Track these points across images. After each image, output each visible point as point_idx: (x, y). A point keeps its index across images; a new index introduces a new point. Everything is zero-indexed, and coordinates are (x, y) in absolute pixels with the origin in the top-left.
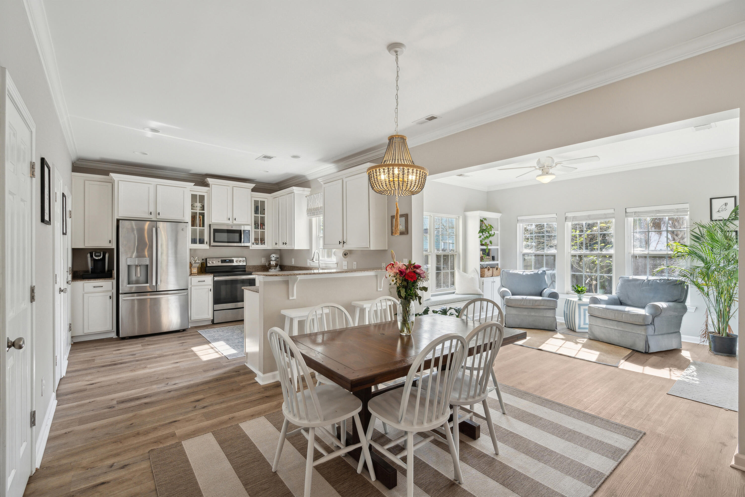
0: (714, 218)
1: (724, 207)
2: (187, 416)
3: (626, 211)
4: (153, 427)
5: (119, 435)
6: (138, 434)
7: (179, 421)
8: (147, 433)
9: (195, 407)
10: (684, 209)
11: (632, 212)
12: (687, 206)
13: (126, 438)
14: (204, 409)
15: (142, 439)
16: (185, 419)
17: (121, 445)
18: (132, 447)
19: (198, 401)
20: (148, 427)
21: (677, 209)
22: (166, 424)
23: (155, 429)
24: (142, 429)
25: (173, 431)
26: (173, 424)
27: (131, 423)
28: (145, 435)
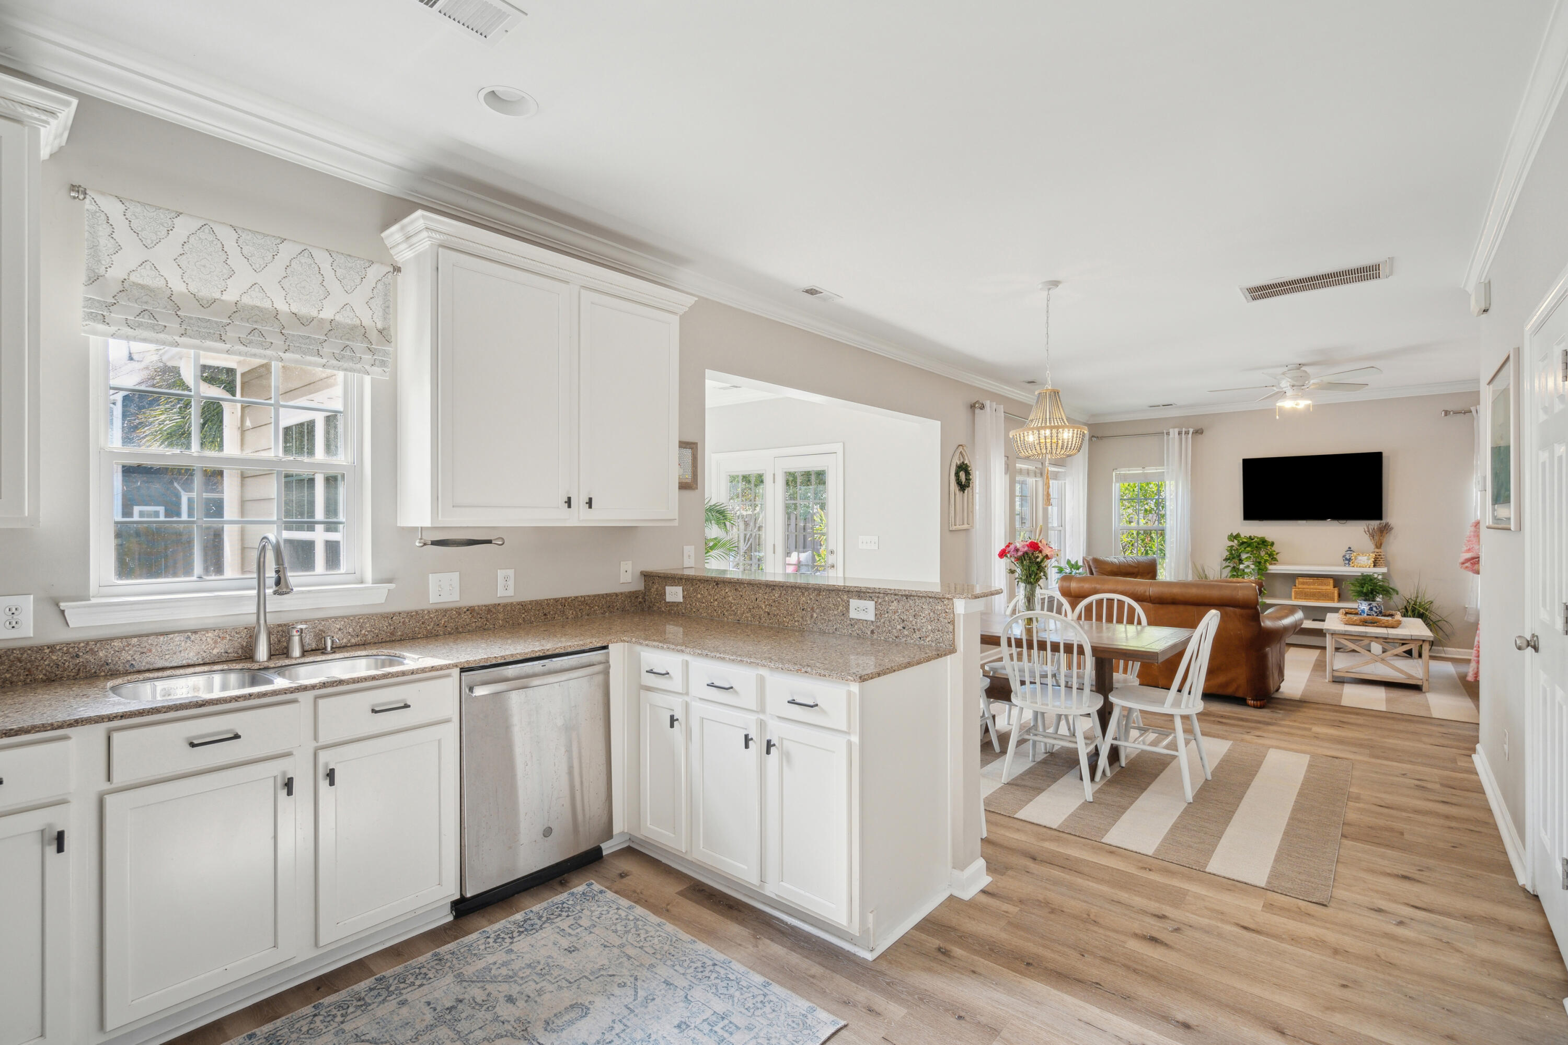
2: (1213, 922)
4: (1299, 946)
5: (1381, 976)
6: (1336, 952)
7: (1237, 925)
8: (1318, 944)
9: (1177, 930)
13: (1367, 959)
14: (1164, 913)
15: (1332, 937)
16: (1222, 920)
17: (1380, 950)
18: (1357, 934)
19: (1153, 940)
20: (1309, 953)
22: (1267, 935)
23: (1294, 940)
24: (1324, 958)
25: (1265, 914)
26: (1252, 926)
27: (1345, 990)
28: (1323, 942)
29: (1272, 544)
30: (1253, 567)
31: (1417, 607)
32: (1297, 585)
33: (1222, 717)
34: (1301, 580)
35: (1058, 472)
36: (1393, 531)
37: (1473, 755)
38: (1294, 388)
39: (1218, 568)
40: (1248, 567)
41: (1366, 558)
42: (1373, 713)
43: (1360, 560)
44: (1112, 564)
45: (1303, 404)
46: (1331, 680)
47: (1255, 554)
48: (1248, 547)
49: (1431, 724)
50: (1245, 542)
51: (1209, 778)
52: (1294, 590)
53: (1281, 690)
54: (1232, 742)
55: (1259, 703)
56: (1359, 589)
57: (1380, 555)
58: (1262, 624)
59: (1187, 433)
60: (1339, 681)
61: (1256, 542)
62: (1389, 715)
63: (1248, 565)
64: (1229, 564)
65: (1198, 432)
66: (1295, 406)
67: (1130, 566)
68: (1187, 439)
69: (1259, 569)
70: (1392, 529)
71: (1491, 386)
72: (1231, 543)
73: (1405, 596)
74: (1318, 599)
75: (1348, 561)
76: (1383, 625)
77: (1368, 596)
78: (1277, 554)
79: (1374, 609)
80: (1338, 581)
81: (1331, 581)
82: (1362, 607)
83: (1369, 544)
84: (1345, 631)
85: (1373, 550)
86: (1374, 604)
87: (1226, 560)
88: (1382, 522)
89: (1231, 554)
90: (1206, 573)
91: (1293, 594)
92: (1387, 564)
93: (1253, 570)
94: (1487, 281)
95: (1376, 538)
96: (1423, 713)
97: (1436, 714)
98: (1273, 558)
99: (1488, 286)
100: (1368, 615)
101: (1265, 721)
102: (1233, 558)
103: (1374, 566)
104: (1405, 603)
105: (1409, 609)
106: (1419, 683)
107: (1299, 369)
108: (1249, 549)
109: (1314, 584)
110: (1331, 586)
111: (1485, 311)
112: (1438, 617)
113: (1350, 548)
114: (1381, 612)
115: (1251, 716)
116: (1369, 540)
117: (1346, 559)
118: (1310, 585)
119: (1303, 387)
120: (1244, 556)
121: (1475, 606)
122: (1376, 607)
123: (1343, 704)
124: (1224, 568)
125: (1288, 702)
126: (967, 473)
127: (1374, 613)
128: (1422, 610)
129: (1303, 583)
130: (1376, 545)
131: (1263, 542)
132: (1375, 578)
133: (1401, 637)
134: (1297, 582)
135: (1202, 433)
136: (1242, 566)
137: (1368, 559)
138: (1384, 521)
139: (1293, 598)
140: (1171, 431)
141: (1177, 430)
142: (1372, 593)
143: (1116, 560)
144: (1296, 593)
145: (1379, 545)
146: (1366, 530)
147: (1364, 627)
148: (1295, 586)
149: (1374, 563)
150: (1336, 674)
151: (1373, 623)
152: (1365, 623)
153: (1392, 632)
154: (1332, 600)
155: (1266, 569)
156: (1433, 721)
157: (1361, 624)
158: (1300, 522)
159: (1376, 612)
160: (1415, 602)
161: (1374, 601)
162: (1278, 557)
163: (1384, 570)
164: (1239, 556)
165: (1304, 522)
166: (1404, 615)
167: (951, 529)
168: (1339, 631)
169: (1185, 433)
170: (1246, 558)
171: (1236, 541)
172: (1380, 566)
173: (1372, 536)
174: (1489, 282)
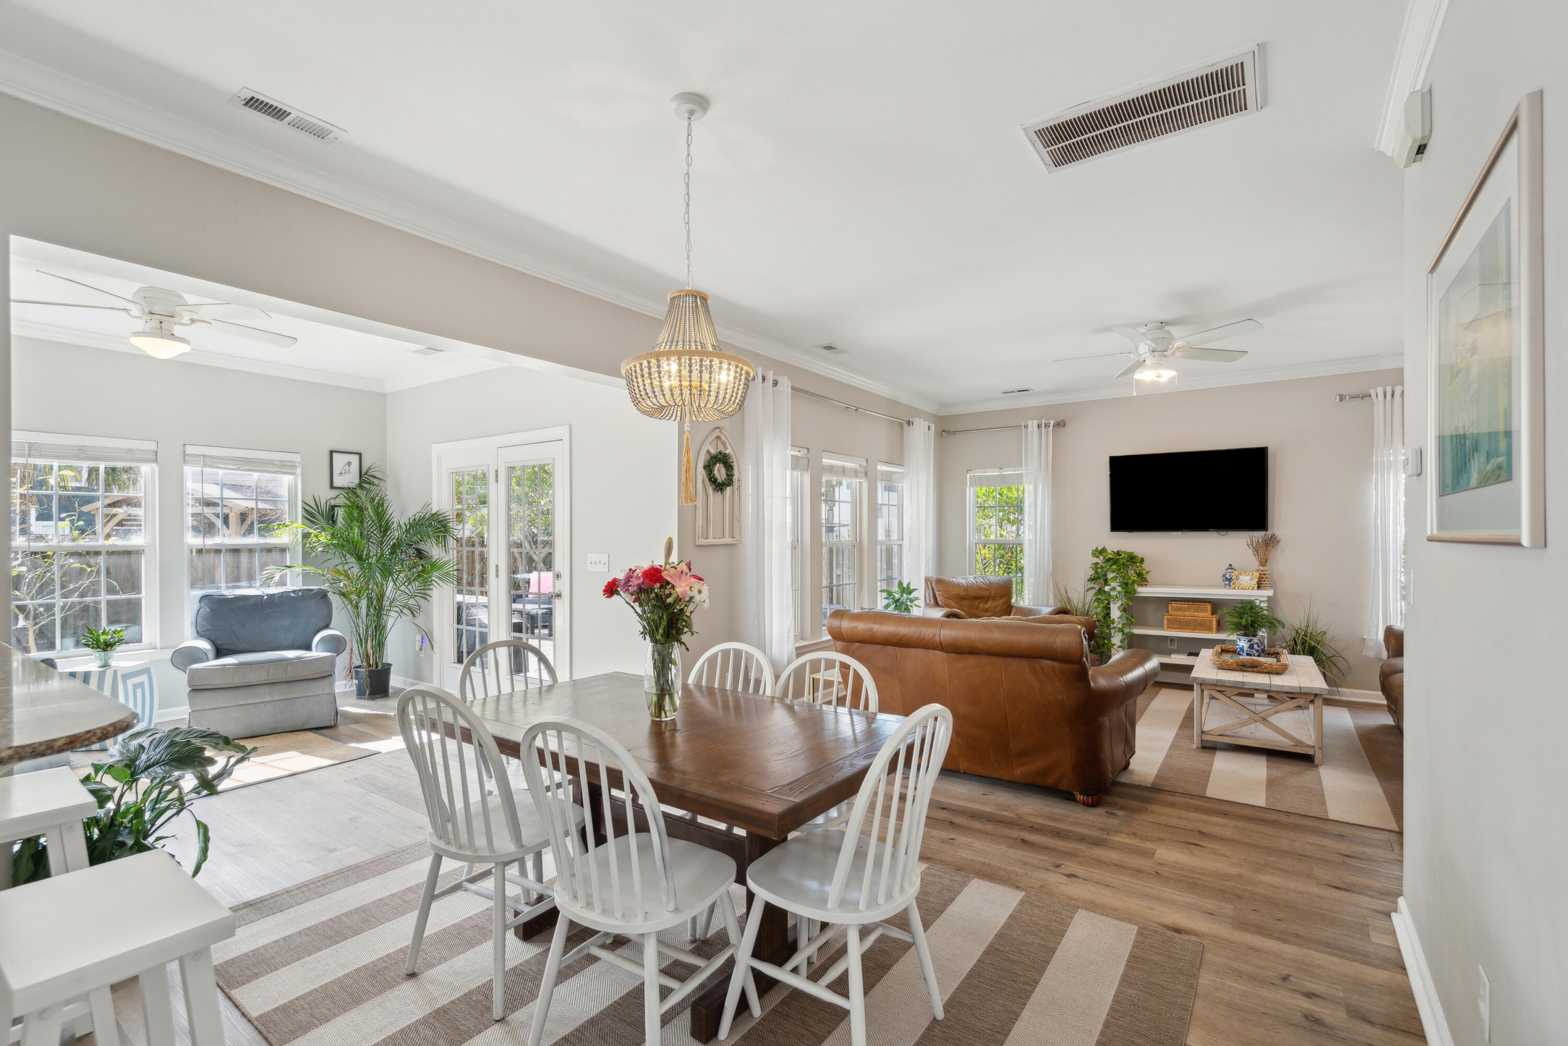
0: (336, 484)
1: (347, 467)
3: (184, 452)
10: (291, 462)
11: (200, 456)
12: (296, 458)
21: (282, 461)
29: (1142, 560)
30: (1119, 589)
31: (1308, 639)
32: (1170, 611)
33: (1033, 829)
34: (1174, 605)
35: (893, 473)
36: (1280, 545)
37: (1393, 915)
38: (1155, 354)
39: (1082, 590)
40: (1114, 589)
41: (1249, 577)
42: (1247, 812)
43: (1243, 580)
44: (959, 586)
45: (1166, 375)
46: (1200, 746)
47: (1122, 573)
48: (1113, 564)
49: (1325, 834)
50: (1112, 559)
51: (940, 1015)
52: (1166, 617)
53: (1131, 766)
54: (1023, 893)
55: (1090, 799)
56: (1236, 620)
57: (1264, 574)
58: (1092, 684)
59: (1047, 426)
60: (1210, 747)
61: (1123, 558)
62: (1268, 816)
63: (1114, 587)
64: (1095, 586)
65: (1060, 425)
66: (1156, 379)
67: (981, 588)
68: (1047, 432)
69: (1126, 592)
70: (1278, 541)
71: (1434, 274)
72: (1096, 560)
73: (1294, 625)
74: (1194, 629)
75: (1229, 581)
76: (1265, 671)
77: (1248, 629)
78: (1147, 572)
79: (1256, 646)
80: (1216, 605)
81: (1209, 607)
82: (1241, 644)
83: (1252, 561)
84: (1218, 681)
85: (1257, 568)
86: (1255, 640)
87: (1091, 580)
88: (1267, 533)
89: (1097, 573)
90: (1070, 595)
91: (1165, 622)
92: (1273, 586)
93: (1119, 592)
94: (1426, 89)
95: (1261, 553)
96: (1315, 811)
97: (1335, 812)
98: (1142, 579)
99: (1427, 97)
100: (1248, 654)
101: (1090, 837)
102: (1099, 578)
103: (1259, 588)
104: (1294, 634)
105: (1299, 641)
106: (1311, 752)
107: (1161, 328)
108: (1114, 567)
109: (1189, 610)
110: (1210, 613)
111: (1421, 149)
112: (1332, 650)
113: (1231, 565)
114: (1263, 651)
115: (1075, 824)
116: (1253, 556)
117: (1227, 579)
118: (1184, 611)
119: (1166, 353)
120: (1110, 575)
121: (1374, 637)
122: (1257, 644)
123: (1210, 793)
124: (1087, 590)
125: (1136, 791)
126: (729, 467)
127: (1255, 652)
128: (1313, 643)
129: (1177, 609)
130: (1260, 562)
131: (1133, 558)
132: (1257, 606)
133: (1287, 690)
134: (1170, 607)
135: (1064, 425)
136: (1107, 588)
137: (1251, 580)
138: (1269, 532)
139: (1165, 627)
140: (1030, 422)
141: (1036, 422)
142: (1252, 626)
143: (963, 581)
144: (1169, 620)
145: (1264, 562)
146: (1249, 543)
147: (1241, 674)
148: (1168, 612)
149: (1258, 584)
150: (1206, 738)
151: (1254, 668)
152: (1243, 667)
153: (1278, 681)
154: (1209, 629)
155: (1135, 591)
156: (1329, 827)
157: (1238, 668)
158: (1174, 533)
159: (1258, 651)
160: (1306, 632)
161: (1254, 636)
162: (1148, 577)
163: (1270, 593)
164: (1106, 575)
165: (1179, 533)
166: (1293, 652)
167: (697, 543)
168: (1209, 680)
169: (1045, 426)
170: (1112, 578)
171: (1101, 558)
172: (1265, 588)
173: (1256, 551)
174: (1430, 90)
